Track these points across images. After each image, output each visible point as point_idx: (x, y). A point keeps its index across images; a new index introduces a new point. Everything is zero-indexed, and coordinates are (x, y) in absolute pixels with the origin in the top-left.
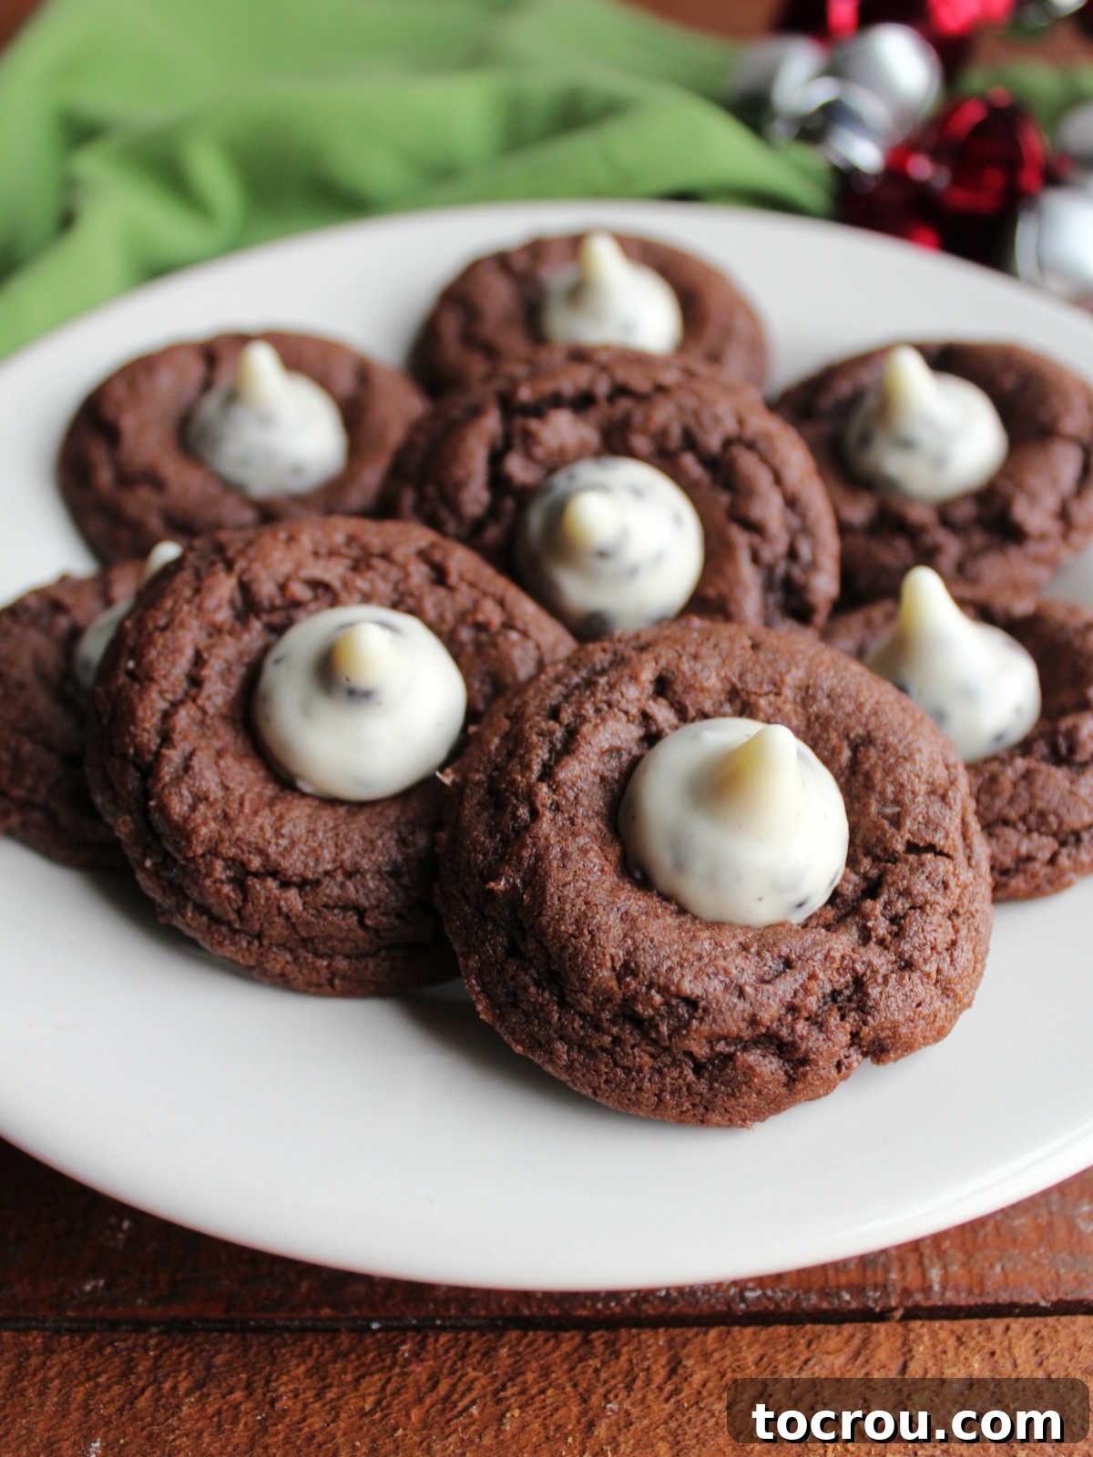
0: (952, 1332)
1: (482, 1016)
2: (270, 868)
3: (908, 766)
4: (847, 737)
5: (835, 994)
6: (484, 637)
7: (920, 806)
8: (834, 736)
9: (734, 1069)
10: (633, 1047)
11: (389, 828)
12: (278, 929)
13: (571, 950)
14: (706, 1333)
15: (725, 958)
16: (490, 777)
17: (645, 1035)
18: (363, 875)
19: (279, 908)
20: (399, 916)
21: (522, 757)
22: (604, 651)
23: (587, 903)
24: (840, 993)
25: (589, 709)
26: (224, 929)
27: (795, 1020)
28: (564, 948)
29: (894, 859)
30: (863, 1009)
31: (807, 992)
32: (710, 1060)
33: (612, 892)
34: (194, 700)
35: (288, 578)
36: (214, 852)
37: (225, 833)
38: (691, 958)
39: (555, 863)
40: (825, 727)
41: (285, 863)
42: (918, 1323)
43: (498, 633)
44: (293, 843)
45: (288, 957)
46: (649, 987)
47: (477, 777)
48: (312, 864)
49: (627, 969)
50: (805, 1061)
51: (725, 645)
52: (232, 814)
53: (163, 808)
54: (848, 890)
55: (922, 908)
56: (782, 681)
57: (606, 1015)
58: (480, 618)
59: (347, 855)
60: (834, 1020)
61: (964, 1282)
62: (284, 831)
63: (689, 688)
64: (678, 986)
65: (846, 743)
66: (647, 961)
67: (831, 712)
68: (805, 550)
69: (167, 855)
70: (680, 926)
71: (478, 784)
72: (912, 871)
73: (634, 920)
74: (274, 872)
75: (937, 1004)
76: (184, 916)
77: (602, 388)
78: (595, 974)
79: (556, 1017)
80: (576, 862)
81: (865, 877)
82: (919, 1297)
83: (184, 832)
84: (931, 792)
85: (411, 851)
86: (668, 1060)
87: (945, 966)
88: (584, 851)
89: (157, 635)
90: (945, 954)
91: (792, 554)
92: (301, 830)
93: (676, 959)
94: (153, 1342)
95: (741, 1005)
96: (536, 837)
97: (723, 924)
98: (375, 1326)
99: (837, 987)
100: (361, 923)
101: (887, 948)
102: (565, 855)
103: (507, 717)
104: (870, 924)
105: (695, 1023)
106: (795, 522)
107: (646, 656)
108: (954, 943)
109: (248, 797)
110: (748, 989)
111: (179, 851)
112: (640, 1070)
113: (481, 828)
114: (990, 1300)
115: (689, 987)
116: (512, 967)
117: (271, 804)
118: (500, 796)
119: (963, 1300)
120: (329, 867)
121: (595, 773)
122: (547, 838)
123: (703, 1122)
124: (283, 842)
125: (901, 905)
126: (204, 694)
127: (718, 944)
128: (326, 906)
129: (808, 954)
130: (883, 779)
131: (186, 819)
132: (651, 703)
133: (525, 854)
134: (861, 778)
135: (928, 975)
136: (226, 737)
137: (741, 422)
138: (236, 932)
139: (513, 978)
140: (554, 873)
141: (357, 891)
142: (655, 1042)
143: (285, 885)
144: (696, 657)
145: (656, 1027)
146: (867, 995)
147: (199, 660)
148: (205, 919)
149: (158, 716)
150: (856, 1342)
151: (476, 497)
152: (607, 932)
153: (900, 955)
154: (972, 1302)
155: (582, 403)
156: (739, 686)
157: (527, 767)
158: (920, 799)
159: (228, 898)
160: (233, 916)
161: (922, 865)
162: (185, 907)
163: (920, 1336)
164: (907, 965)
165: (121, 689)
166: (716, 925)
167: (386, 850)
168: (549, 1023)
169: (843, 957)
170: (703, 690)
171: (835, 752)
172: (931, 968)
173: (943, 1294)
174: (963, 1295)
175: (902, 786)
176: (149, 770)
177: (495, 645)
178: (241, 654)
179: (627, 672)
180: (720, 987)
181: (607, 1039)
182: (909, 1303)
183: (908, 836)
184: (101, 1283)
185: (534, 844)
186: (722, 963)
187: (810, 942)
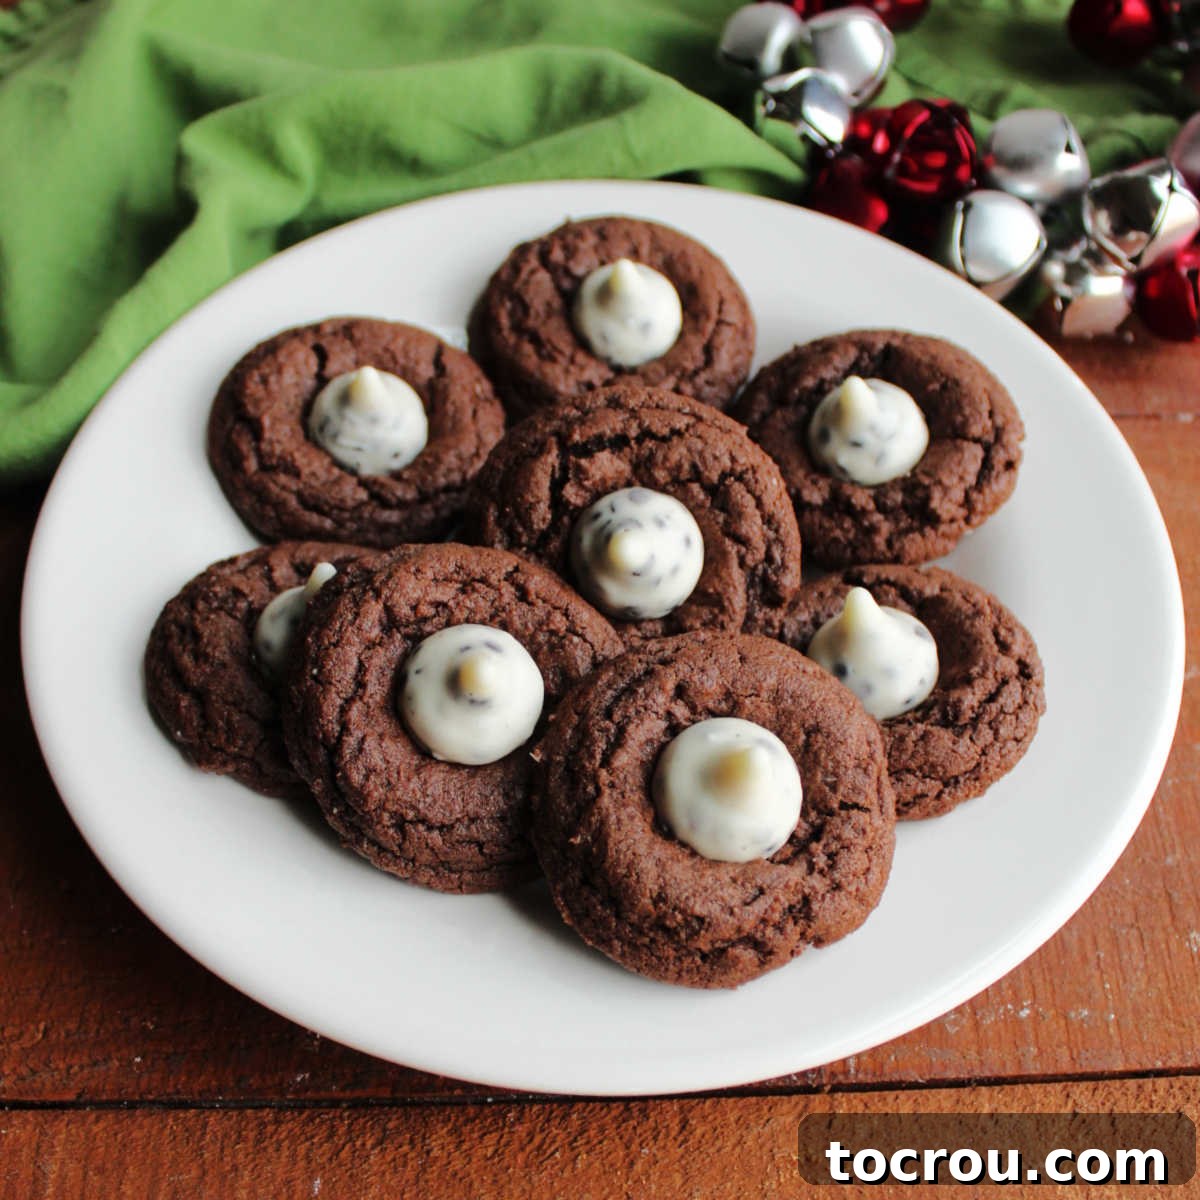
0: (861, 1100)
1: (566, 921)
2: (420, 818)
3: (843, 748)
4: (803, 725)
5: (791, 908)
6: (554, 639)
7: (851, 776)
8: (794, 724)
9: (726, 958)
10: (663, 945)
11: (497, 786)
12: (426, 856)
13: (624, 885)
14: (704, 1103)
15: (722, 889)
16: (567, 759)
17: (671, 938)
18: (482, 821)
19: (427, 844)
20: (506, 846)
21: (588, 748)
22: (640, 661)
23: (634, 854)
24: (794, 906)
25: (632, 711)
26: (389, 856)
27: (766, 926)
28: (620, 883)
29: (832, 813)
30: (809, 917)
31: (773, 910)
32: (711, 952)
33: (650, 847)
34: (361, 698)
35: (418, 602)
36: (382, 807)
37: (390, 796)
38: (700, 890)
39: (613, 827)
40: (789, 720)
41: (430, 815)
42: (840, 1094)
43: (564, 637)
44: (435, 801)
45: (432, 873)
46: (675, 909)
47: (558, 758)
48: (448, 814)
49: (660, 898)
50: (771, 953)
51: (722, 660)
52: (393, 780)
53: (347, 778)
54: (801, 834)
55: (848, 848)
56: (761, 686)
57: (646, 925)
58: (552, 627)
59: (470, 807)
60: (790, 926)
61: (870, 1067)
62: (429, 792)
63: (698, 692)
64: (692, 908)
65: (802, 730)
66: (672, 893)
67: (792, 708)
68: (777, 554)
69: (348, 806)
70: (693, 867)
71: (559, 763)
72: (843, 822)
73: (664, 865)
74: (423, 821)
75: (856, 910)
76: (362, 847)
77: (634, 432)
78: (639, 900)
79: (614, 924)
80: (627, 825)
81: (812, 824)
82: (841, 1078)
83: (362, 795)
84: (858, 766)
85: (512, 803)
86: (684, 952)
87: (862, 886)
88: (632, 818)
89: (332, 650)
90: (862, 877)
91: (769, 558)
92: (439, 791)
93: (691, 891)
94: (346, 1114)
95: (731, 920)
96: (600, 808)
97: (720, 862)
98: (490, 1100)
99: (792, 903)
100: (481, 850)
101: (824, 876)
102: (619, 821)
103: (577, 713)
104: (814, 860)
105: (703, 932)
106: (772, 535)
107: (670, 671)
108: (868, 869)
109: (403, 767)
110: (736, 910)
111: (359, 807)
112: (667, 959)
113: (562, 797)
114: (886, 1079)
115: (699, 910)
116: (585, 892)
117: (418, 770)
118: (574, 775)
119: (869, 1079)
120: (459, 816)
121: (637, 759)
122: (607, 809)
123: (706, 987)
124: (428, 800)
125: (834, 846)
126: (368, 693)
127: (717, 880)
128: (458, 841)
129: (775, 884)
130: (826, 758)
131: (362, 786)
132: (673, 705)
133: (593, 819)
134: (811, 755)
135: (850, 893)
136: (384, 724)
137: (733, 459)
138: (397, 857)
139: (586, 899)
140: (613, 834)
141: (478, 831)
142: (678, 942)
143: (430, 828)
144: (703, 670)
145: (678, 934)
146: (810, 909)
147: (362, 668)
148: (375, 848)
149: (338, 710)
150: (800, 1107)
151: (542, 515)
152: (648, 873)
153: (833, 881)
154: (875, 1081)
155: (619, 443)
156: (732, 690)
157: (592, 756)
158: (850, 772)
159: (393, 838)
160: (396, 848)
161: (849, 818)
162: (362, 841)
163: (841, 1103)
164: (837, 887)
165: (309, 689)
166: (716, 863)
167: (497, 802)
168: (610, 928)
169: (797, 884)
170: (708, 694)
171: (794, 736)
172: (852, 888)
173: (856, 1075)
174: (869, 1076)
175: (839, 762)
176: (335, 749)
177: (563, 647)
178: (389, 661)
179: (657, 683)
180: (718, 908)
181: (647, 940)
182: (835, 1082)
183: (840, 798)
184: (307, 1075)
185: (599, 813)
186: (719, 893)
187: (775, 876)
